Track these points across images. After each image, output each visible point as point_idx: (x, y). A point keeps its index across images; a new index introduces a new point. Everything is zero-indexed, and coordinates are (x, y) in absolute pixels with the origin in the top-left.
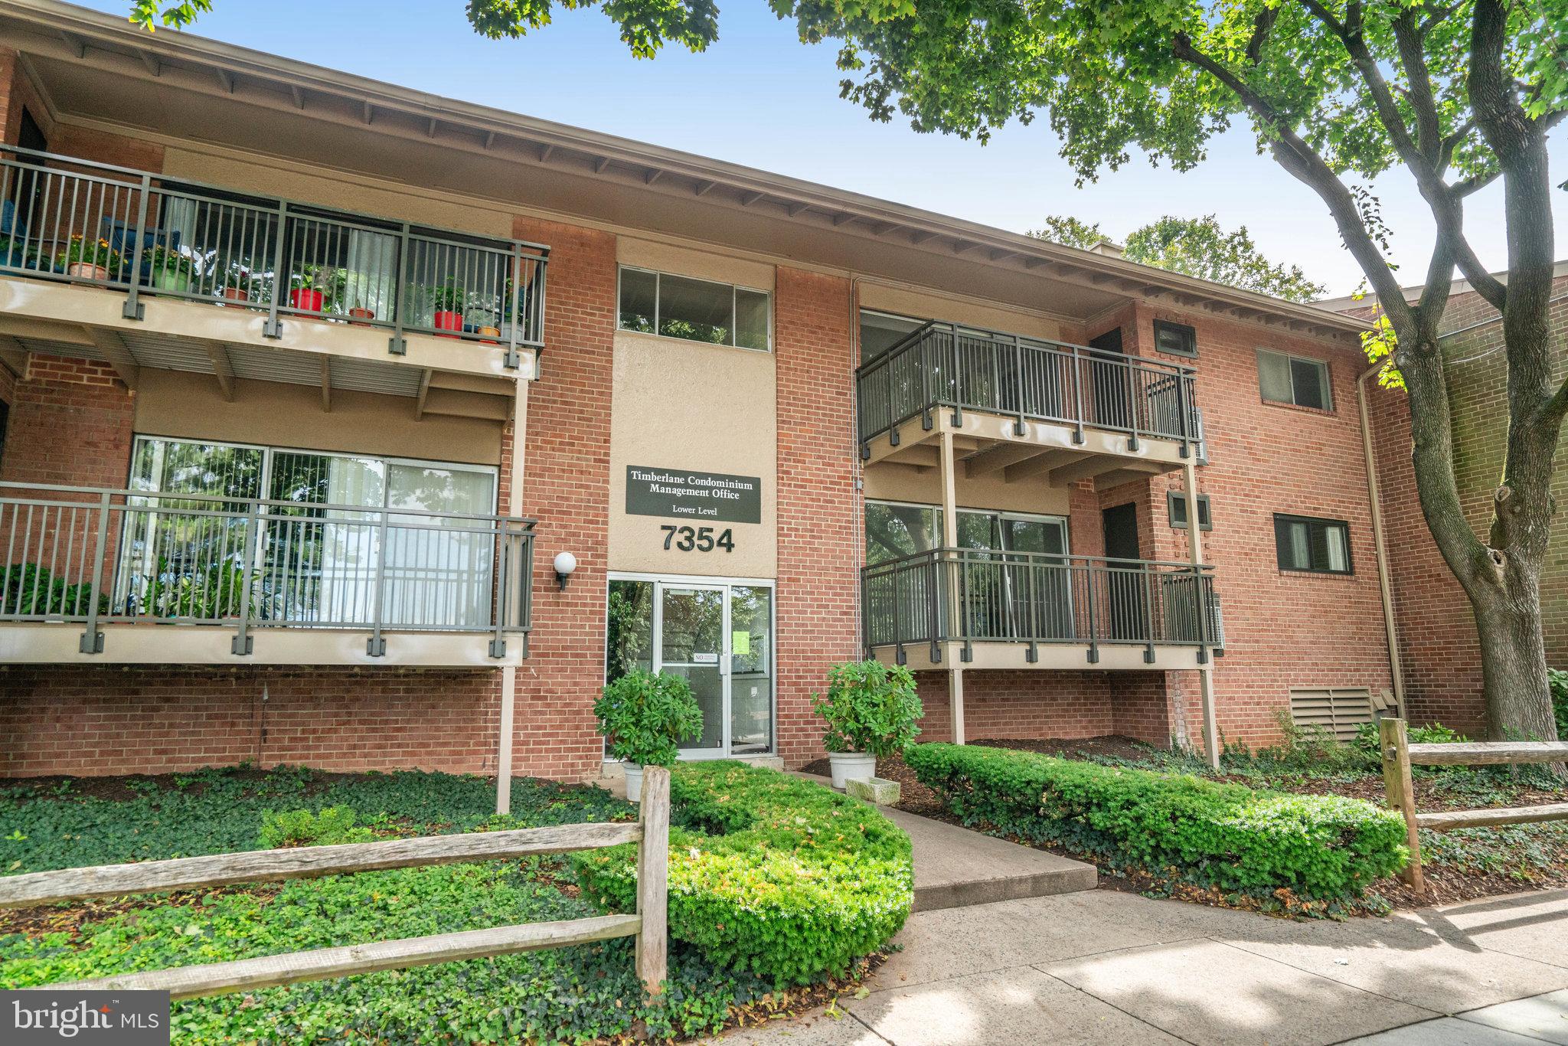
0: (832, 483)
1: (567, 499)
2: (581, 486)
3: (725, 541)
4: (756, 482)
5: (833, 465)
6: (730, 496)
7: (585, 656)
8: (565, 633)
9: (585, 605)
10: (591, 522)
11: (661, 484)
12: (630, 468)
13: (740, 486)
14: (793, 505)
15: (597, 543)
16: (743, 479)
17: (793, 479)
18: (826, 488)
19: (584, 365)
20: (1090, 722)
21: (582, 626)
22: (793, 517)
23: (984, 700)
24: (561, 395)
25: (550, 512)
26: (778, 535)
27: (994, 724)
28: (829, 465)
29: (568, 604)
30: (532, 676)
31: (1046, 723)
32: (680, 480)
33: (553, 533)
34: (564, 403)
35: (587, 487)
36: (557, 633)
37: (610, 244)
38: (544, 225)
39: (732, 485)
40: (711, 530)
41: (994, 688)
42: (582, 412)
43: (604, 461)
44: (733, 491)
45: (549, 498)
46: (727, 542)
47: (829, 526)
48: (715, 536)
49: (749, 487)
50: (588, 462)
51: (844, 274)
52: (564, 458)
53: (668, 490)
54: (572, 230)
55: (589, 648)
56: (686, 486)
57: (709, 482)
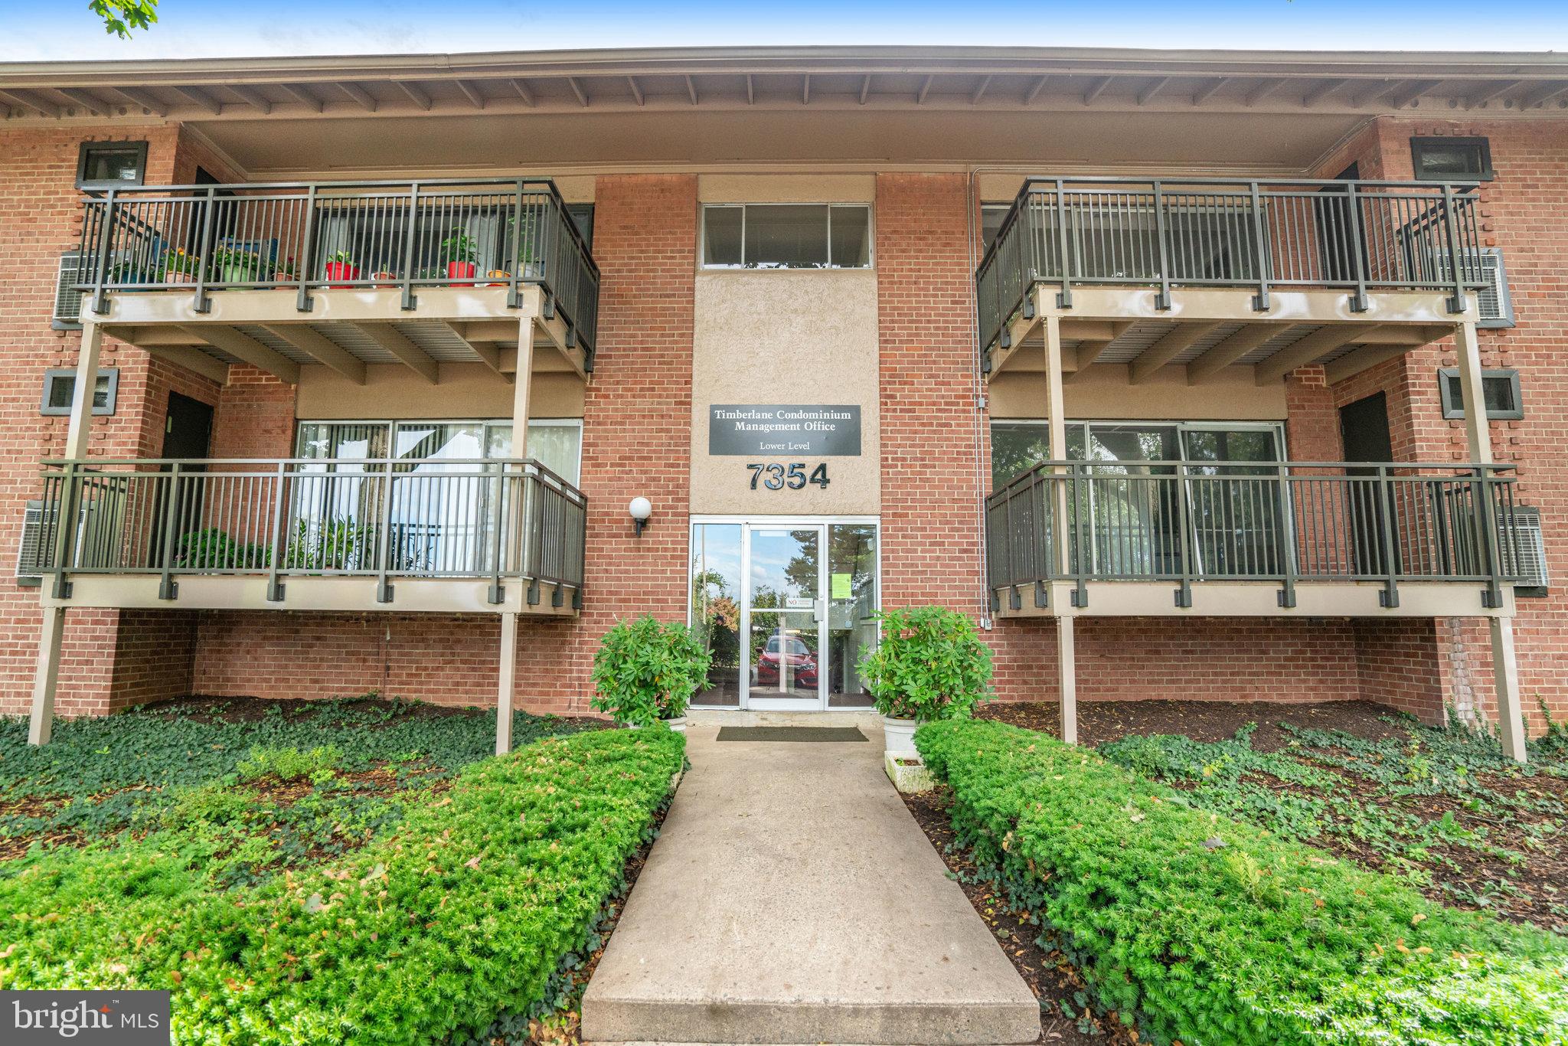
0: (947, 404)
1: (648, 445)
2: (661, 430)
3: (819, 476)
4: (856, 410)
5: (949, 383)
6: (825, 428)
7: (666, 601)
8: (647, 579)
9: (666, 550)
10: (672, 466)
11: (747, 422)
12: (713, 408)
13: (836, 416)
14: (899, 432)
15: (678, 486)
16: (840, 409)
17: (898, 403)
18: (939, 410)
19: (664, 309)
20: (1321, 681)
21: (663, 571)
22: (899, 446)
23: (1158, 652)
24: (642, 342)
25: (631, 458)
26: (883, 466)
27: (1173, 682)
28: (943, 383)
29: (649, 550)
30: (614, 622)
31: (1251, 682)
32: (768, 416)
33: (634, 479)
34: (644, 349)
35: (668, 431)
36: (638, 579)
37: (692, 184)
38: (625, 179)
39: (826, 416)
40: (802, 466)
41: (1172, 638)
42: (662, 356)
43: (686, 403)
44: (829, 422)
45: (629, 445)
46: (821, 477)
47: (945, 453)
48: (808, 473)
49: (847, 416)
50: (668, 406)
51: (958, 168)
52: (644, 404)
53: (755, 427)
54: (653, 179)
55: (670, 593)
56: (774, 421)
57: (801, 415)
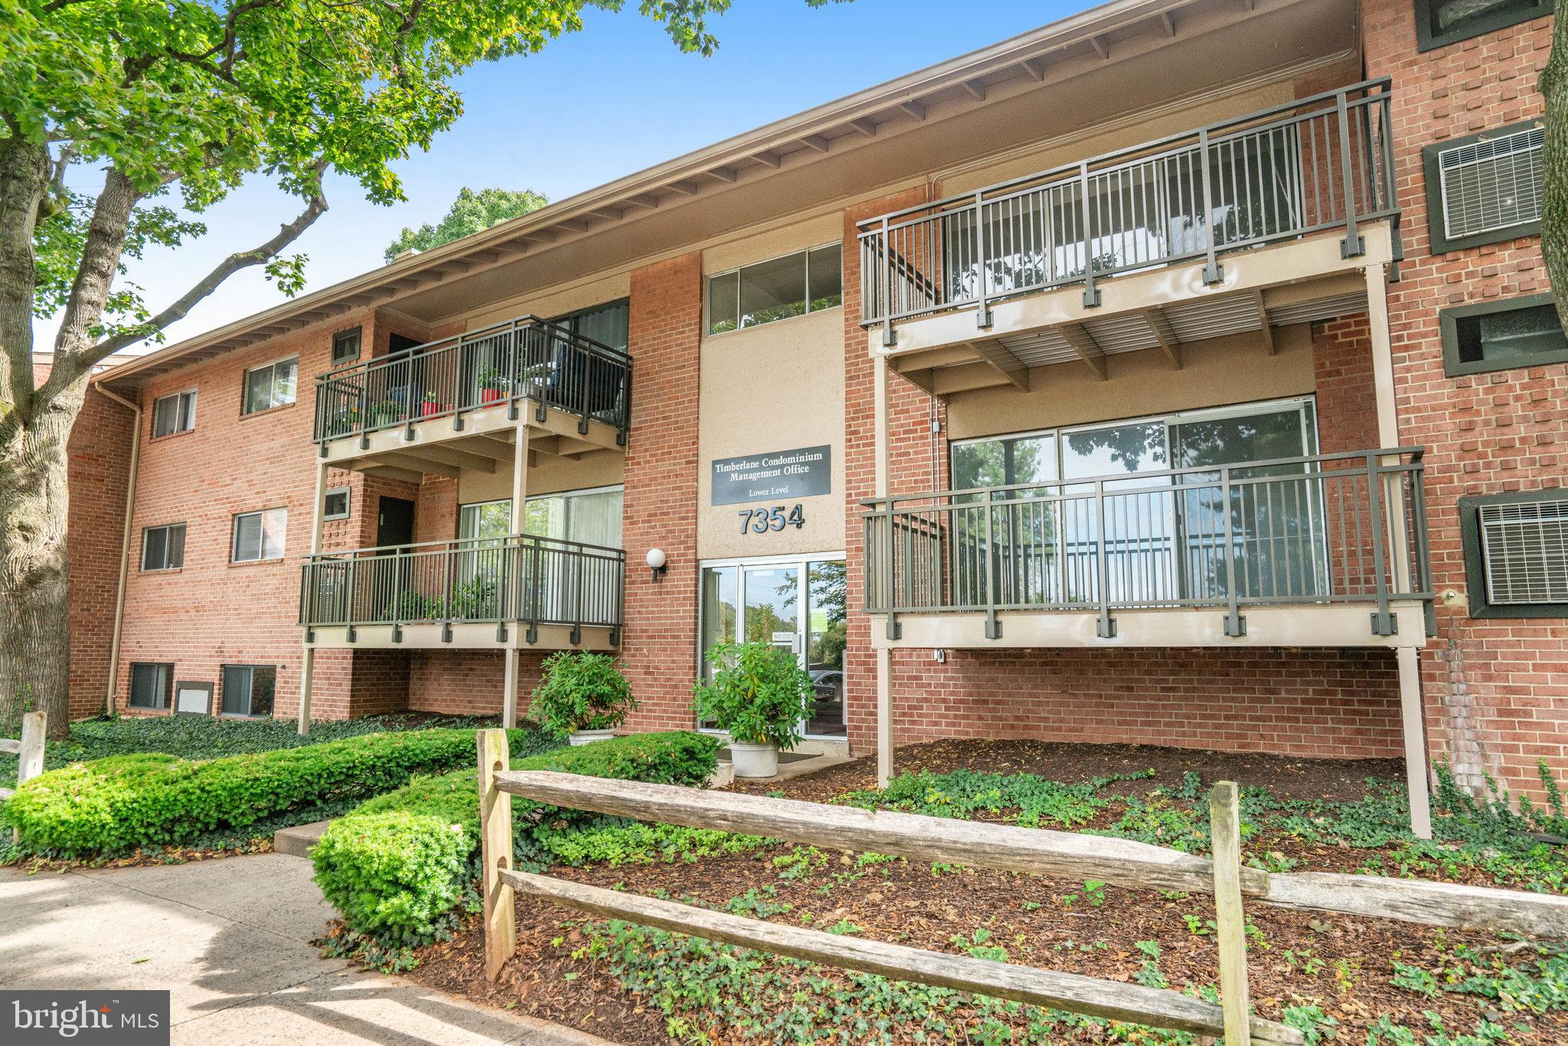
0: (905, 432)
1: (666, 502)
2: (676, 488)
3: (796, 517)
4: (826, 450)
5: (908, 411)
6: (800, 470)
7: (678, 637)
8: (666, 618)
9: (679, 592)
10: (683, 518)
11: (740, 472)
12: (715, 463)
13: (809, 458)
14: (862, 466)
15: (687, 536)
16: (812, 450)
17: (861, 438)
18: (899, 440)
19: (677, 380)
21: (678, 611)
22: (862, 481)
24: (663, 412)
25: (655, 515)
26: (848, 503)
28: (903, 412)
29: (668, 593)
30: (643, 655)
32: (755, 465)
33: (658, 533)
34: (665, 418)
35: (680, 488)
36: (660, 618)
37: (698, 260)
38: (650, 269)
39: (802, 459)
40: (783, 509)
42: (676, 422)
43: (694, 462)
44: (803, 464)
45: (654, 503)
46: (798, 518)
47: (903, 483)
48: (787, 514)
49: (819, 456)
50: (680, 466)
51: (919, 181)
52: (664, 466)
53: (745, 477)
54: (669, 263)
55: (682, 630)
56: (761, 469)
57: (781, 461)
